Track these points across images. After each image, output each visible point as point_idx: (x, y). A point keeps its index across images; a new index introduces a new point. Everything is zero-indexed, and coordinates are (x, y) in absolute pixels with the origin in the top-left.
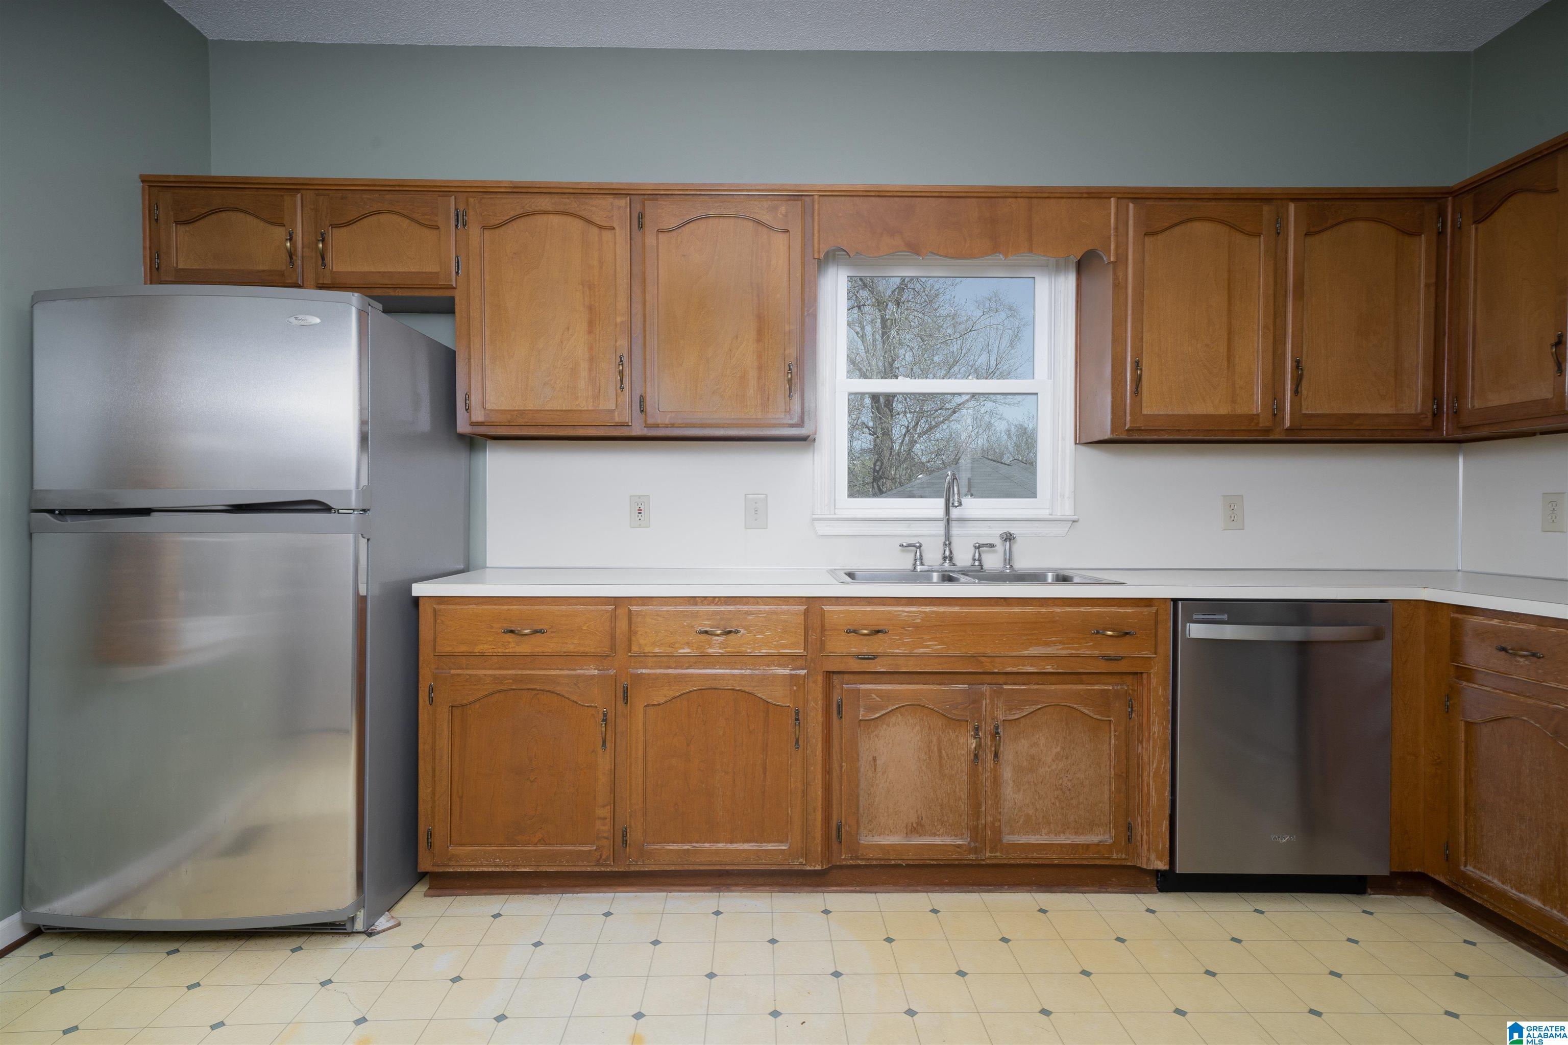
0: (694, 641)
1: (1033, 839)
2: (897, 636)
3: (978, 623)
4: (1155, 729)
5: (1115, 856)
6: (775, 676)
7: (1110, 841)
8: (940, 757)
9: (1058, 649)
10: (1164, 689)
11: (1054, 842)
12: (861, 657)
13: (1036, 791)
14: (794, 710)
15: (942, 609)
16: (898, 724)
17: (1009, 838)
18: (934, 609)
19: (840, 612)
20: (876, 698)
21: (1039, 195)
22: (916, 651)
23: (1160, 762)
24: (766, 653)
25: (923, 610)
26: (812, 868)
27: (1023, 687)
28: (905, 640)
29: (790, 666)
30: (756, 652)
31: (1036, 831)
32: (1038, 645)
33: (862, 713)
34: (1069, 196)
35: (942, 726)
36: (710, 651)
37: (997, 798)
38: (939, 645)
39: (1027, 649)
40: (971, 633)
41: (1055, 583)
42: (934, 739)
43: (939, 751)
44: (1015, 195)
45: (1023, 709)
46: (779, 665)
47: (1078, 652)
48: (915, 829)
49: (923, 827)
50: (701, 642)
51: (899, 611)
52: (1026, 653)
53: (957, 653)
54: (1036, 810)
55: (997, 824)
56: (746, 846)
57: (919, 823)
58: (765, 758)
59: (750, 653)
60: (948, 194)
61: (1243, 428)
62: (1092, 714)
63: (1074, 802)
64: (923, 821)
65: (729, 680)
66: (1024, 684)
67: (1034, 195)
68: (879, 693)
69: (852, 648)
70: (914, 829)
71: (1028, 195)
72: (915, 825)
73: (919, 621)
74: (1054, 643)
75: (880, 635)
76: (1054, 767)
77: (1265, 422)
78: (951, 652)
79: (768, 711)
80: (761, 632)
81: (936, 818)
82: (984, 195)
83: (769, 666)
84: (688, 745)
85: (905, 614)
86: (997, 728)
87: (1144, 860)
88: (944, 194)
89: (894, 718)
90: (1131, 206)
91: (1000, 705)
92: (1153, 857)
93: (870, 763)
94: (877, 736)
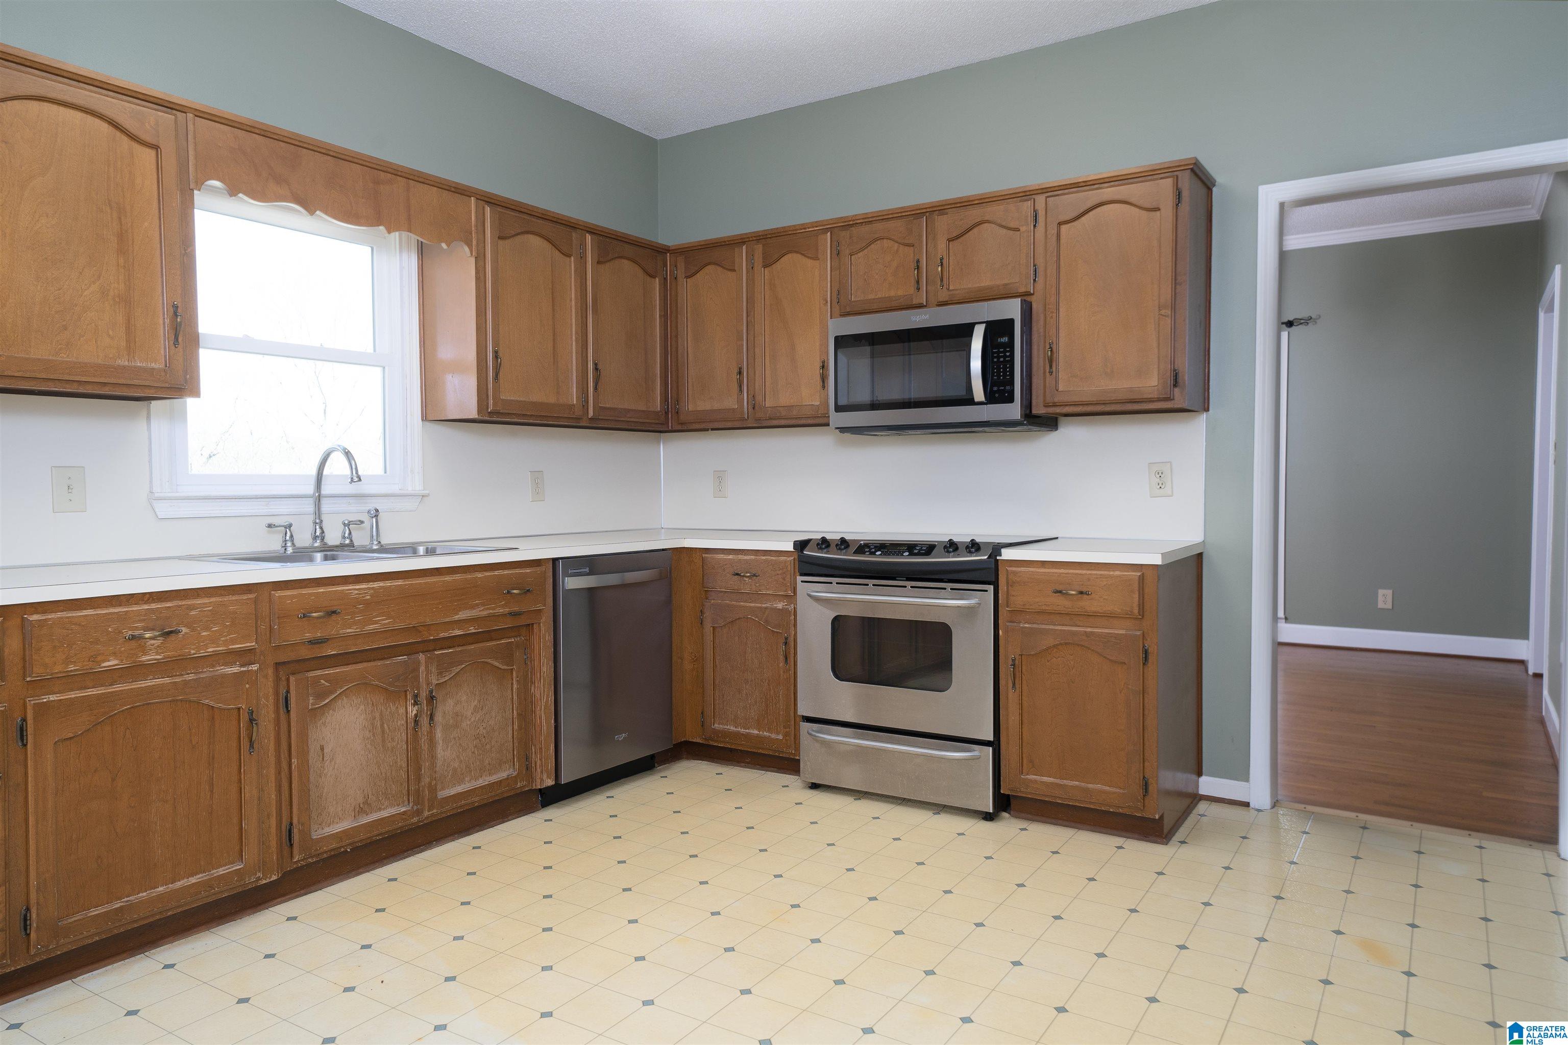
0: (123, 649)
1: (460, 789)
2: (349, 616)
3: (419, 594)
4: (544, 669)
5: (519, 785)
6: (224, 676)
7: (515, 774)
8: (383, 732)
9: (480, 611)
10: (549, 635)
11: (476, 786)
12: (314, 642)
13: (460, 745)
14: (247, 710)
15: (388, 584)
16: (344, 707)
17: (443, 794)
18: (381, 584)
19: (293, 597)
20: (326, 683)
21: (416, 178)
22: (367, 628)
23: (548, 696)
24: (213, 652)
25: (372, 586)
26: (268, 881)
27: (450, 651)
28: (356, 619)
29: (238, 663)
30: (201, 652)
31: (461, 781)
32: (466, 609)
33: (311, 701)
34: (440, 186)
35: (384, 700)
36: (144, 658)
37: (433, 757)
38: (386, 619)
39: (457, 614)
40: (413, 604)
41: (425, 556)
42: (377, 715)
43: (382, 726)
44: (396, 173)
45: (451, 671)
46: (226, 664)
47: (495, 611)
48: (362, 809)
49: (369, 805)
50: (132, 649)
51: (350, 590)
52: (456, 617)
53: (402, 625)
54: (461, 761)
55: (434, 783)
56: (193, 880)
57: (366, 803)
58: (211, 774)
59: (194, 654)
60: (334, 154)
61: (565, 416)
62: (501, 666)
63: (488, 747)
64: (369, 799)
65: (169, 690)
66: (450, 648)
67: (411, 177)
68: (327, 678)
69: (306, 633)
70: (361, 811)
71: (407, 176)
72: (362, 806)
73: (368, 597)
74: (477, 605)
75: (334, 617)
76: (473, 719)
77: (578, 412)
78: (398, 626)
79: (213, 718)
80: (207, 628)
81: (380, 792)
82: (368, 164)
83: (213, 666)
84: (113, 780)
85: (356, 592)
86: (431, 692)
87: (538, 781)
88: (331, 153)
89: (340, 701)
90: (488, 209)
91: (433, 670)
92: (545, 776)
93: (317, 754)
94: (324, 724)
